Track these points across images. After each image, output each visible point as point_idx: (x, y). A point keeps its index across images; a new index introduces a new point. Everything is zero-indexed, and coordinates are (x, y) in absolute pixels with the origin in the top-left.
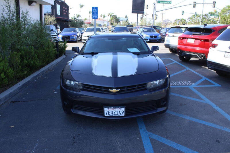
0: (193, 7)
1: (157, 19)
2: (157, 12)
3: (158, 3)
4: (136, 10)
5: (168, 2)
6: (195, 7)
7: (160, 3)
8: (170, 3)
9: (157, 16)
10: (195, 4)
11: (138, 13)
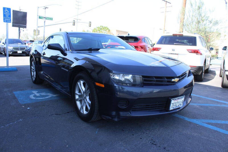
0: (73, 25)
1: (39, 34)
2: (38, 27)
3: (39, 18)
4: (17, 24)
5: (50, 18)
6: (74, 25)
7: (41, 18)
8: (51, 19)
9: (39, 31)
10: (75, 23)
11: (19, 27)
